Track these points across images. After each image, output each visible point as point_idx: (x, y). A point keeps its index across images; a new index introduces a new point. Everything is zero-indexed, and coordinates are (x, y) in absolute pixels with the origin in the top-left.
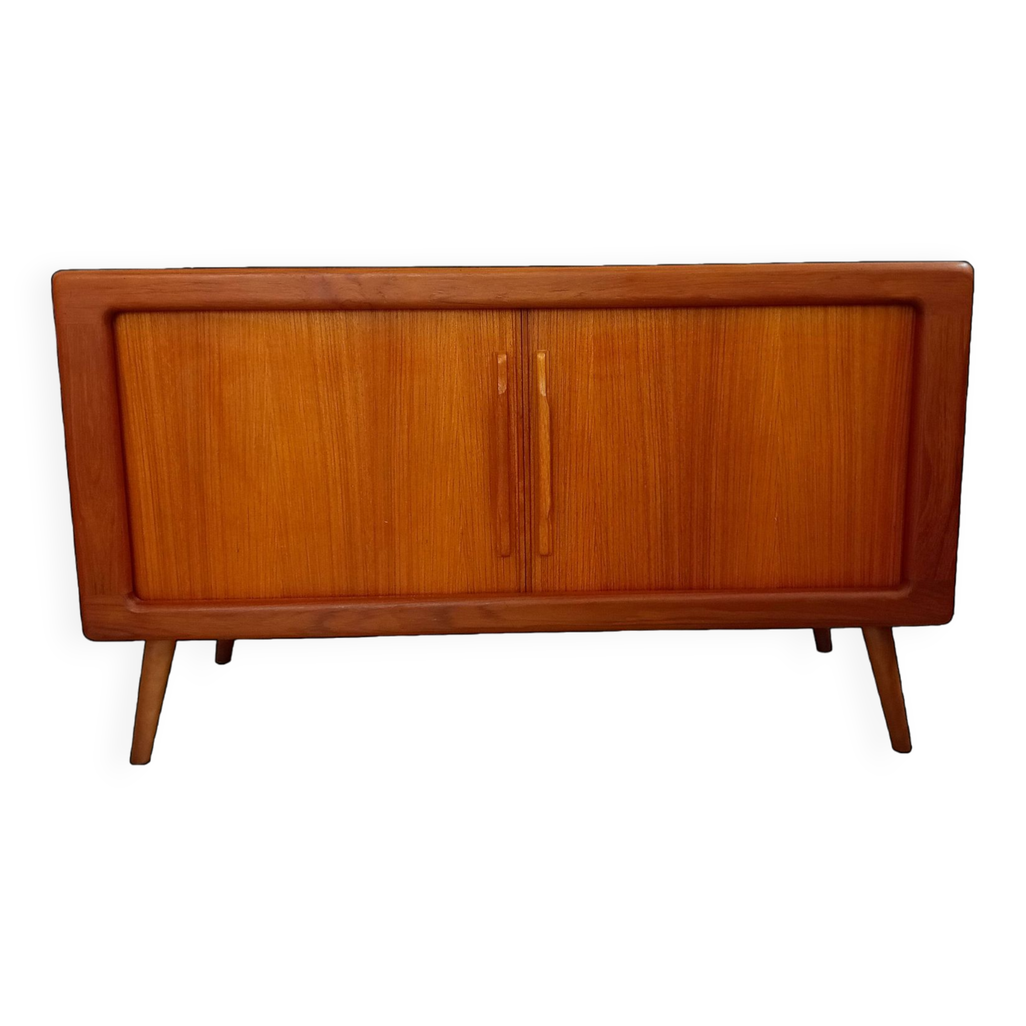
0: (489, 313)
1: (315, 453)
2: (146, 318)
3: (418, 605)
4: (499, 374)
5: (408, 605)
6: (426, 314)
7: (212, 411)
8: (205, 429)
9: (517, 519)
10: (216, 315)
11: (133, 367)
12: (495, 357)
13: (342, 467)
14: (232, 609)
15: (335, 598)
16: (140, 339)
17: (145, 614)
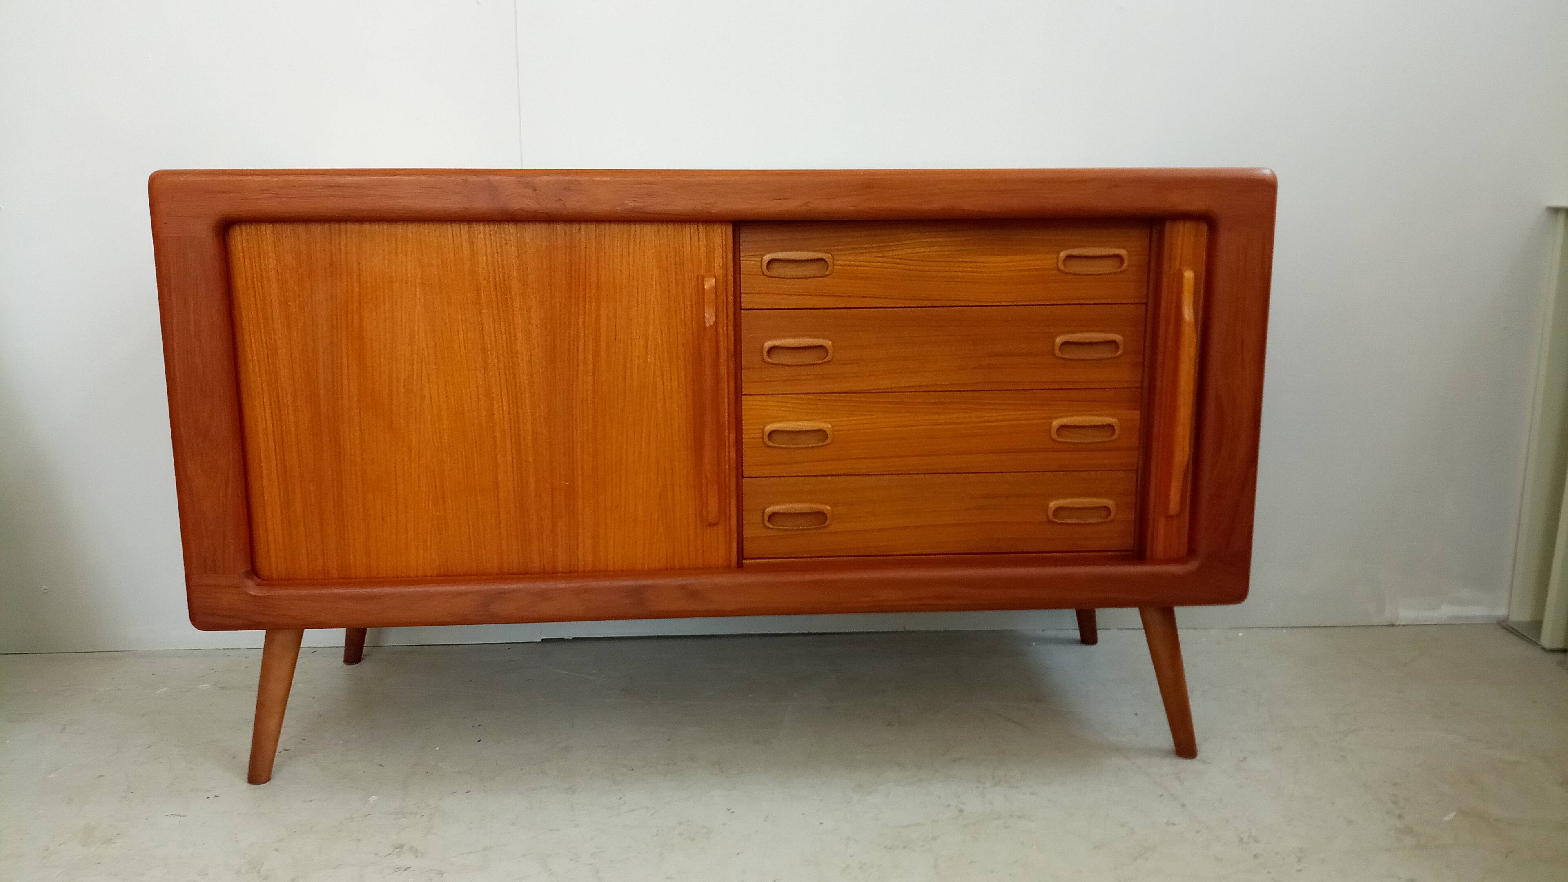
0: (694, 227)
1: (478, 398)
2: (267, 230)
3: (607, 584)
4: (706, 301)
5: (593, 584)
6: (616, 228)
7: (350, 345)
8: (341, 368)
9: (727, 480)
10: (354, 227)
11: (251, 291)
12: (701, 280)
13: (512, 416)
14: (377, 590)
15: (503, 576)
16: (259, 256)
17: (268, 597)
